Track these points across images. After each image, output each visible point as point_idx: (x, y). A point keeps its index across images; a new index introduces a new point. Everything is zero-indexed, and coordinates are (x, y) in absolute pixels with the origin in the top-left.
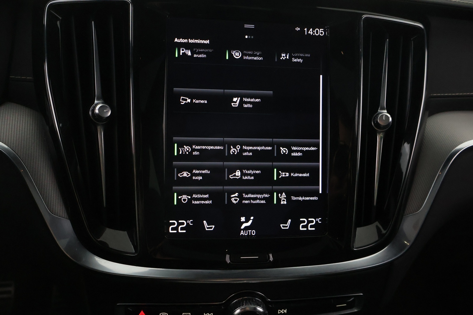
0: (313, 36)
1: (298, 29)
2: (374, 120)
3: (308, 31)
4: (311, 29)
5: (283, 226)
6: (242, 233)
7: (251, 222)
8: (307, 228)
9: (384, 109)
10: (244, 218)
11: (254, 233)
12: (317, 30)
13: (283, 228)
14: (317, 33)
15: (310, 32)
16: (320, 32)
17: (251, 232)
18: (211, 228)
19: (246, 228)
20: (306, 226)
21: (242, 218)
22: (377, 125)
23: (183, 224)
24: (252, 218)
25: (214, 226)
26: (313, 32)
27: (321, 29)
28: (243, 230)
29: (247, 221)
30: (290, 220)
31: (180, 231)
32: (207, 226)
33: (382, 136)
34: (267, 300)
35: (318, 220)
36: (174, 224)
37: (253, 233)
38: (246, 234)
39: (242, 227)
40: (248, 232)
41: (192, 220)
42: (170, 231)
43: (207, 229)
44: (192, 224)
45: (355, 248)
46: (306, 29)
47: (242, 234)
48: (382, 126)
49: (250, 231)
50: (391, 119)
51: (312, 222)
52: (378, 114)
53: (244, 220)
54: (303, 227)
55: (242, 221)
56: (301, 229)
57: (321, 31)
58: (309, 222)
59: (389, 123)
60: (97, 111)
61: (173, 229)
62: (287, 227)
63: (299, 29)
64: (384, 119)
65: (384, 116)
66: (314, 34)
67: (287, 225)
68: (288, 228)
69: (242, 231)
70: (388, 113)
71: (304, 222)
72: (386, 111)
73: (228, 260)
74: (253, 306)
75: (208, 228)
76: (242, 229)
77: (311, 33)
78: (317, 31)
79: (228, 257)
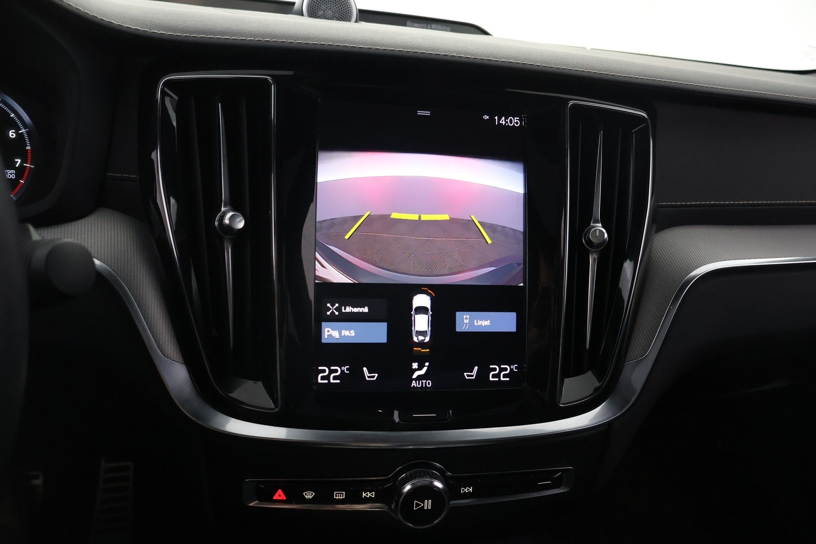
0: (506, 127)
1: (486, 117)
2: (585, 236)
3: (499, 121)
4: (503, 118)
5: (468, 376)
6: (414, 384)
7: (425, 369)
8: (499, 378)
9: (598, 222)
10: (417, 364)
11: (429, 385)
12: (511, 119)
13: (467, 378)
14: (511, 123)
15: (502, 121)
16: (515, 121)
17: (426, 383)
18: (373, 377)
19: (420, 378)
20: (498, 376)
21: (413, 364)
22: (589, 242)
23: (336, 371)
24: (427, 364)
25: (376, 375)
26: (505, 121)
27: (515, 118)
28: (416, 379)
29: (420, 368)
30: (476, 368)
31: (332, 381)
32: (369, 375)
33: (596, 257)
34: (446, 474)
35: (513, 367)
36: (324, 371)
37: (429, 383)
38: (419, 385)
39: (414, 376)
40: (422, 383)
41: (348, 367)
42: (320, 381)
43: (367, 379)
44: (348, 372)
45: (561, 404)
46: (496, 118)
47: (414, 386)
48: (595, 244)
49: (424, 381)
50: (606, 235)
51: (506, 369)
52: (590, 229)
53: (417, 367)
54: (494, 376)
55: (413, 367)
56: (491, 379)
57: (516, 119)
58: (502, 370)
59: (605, 240)
60: (227, 221)
61: (323, 378)
62: (472, 376)
63: (488, 117)
64: (598, 234)
65: (598, 231)
66: (507, 124)
67: (473, 374)
68: (474, 378)
69: (414, 382)
70: (603, 227)
71: (495, 369)
72: (600, 225)
73: (396, 418)
74: (428, 479)
75: (369, 377)
76: (414, 379)
77: (504, 123)
78: (511, 121)
79: (396, 413)
